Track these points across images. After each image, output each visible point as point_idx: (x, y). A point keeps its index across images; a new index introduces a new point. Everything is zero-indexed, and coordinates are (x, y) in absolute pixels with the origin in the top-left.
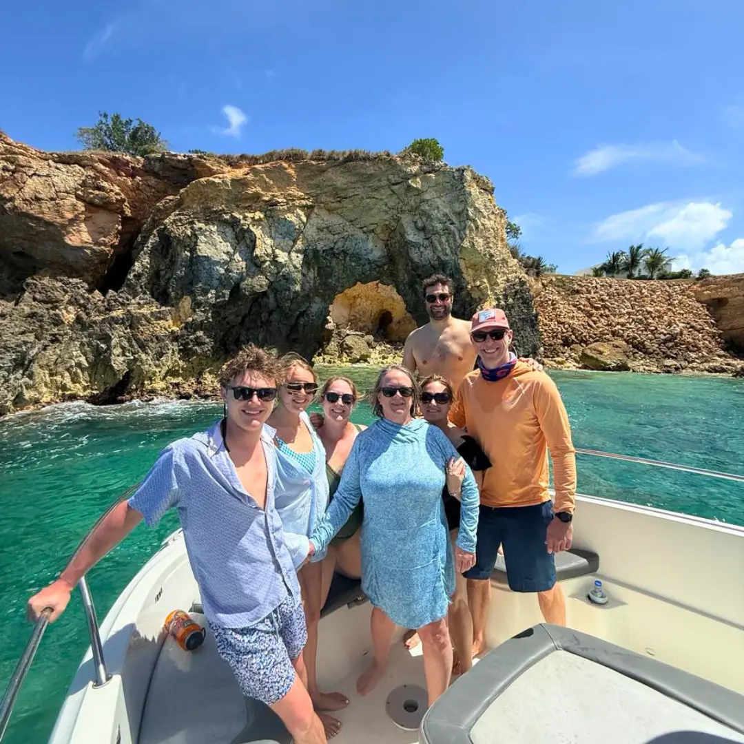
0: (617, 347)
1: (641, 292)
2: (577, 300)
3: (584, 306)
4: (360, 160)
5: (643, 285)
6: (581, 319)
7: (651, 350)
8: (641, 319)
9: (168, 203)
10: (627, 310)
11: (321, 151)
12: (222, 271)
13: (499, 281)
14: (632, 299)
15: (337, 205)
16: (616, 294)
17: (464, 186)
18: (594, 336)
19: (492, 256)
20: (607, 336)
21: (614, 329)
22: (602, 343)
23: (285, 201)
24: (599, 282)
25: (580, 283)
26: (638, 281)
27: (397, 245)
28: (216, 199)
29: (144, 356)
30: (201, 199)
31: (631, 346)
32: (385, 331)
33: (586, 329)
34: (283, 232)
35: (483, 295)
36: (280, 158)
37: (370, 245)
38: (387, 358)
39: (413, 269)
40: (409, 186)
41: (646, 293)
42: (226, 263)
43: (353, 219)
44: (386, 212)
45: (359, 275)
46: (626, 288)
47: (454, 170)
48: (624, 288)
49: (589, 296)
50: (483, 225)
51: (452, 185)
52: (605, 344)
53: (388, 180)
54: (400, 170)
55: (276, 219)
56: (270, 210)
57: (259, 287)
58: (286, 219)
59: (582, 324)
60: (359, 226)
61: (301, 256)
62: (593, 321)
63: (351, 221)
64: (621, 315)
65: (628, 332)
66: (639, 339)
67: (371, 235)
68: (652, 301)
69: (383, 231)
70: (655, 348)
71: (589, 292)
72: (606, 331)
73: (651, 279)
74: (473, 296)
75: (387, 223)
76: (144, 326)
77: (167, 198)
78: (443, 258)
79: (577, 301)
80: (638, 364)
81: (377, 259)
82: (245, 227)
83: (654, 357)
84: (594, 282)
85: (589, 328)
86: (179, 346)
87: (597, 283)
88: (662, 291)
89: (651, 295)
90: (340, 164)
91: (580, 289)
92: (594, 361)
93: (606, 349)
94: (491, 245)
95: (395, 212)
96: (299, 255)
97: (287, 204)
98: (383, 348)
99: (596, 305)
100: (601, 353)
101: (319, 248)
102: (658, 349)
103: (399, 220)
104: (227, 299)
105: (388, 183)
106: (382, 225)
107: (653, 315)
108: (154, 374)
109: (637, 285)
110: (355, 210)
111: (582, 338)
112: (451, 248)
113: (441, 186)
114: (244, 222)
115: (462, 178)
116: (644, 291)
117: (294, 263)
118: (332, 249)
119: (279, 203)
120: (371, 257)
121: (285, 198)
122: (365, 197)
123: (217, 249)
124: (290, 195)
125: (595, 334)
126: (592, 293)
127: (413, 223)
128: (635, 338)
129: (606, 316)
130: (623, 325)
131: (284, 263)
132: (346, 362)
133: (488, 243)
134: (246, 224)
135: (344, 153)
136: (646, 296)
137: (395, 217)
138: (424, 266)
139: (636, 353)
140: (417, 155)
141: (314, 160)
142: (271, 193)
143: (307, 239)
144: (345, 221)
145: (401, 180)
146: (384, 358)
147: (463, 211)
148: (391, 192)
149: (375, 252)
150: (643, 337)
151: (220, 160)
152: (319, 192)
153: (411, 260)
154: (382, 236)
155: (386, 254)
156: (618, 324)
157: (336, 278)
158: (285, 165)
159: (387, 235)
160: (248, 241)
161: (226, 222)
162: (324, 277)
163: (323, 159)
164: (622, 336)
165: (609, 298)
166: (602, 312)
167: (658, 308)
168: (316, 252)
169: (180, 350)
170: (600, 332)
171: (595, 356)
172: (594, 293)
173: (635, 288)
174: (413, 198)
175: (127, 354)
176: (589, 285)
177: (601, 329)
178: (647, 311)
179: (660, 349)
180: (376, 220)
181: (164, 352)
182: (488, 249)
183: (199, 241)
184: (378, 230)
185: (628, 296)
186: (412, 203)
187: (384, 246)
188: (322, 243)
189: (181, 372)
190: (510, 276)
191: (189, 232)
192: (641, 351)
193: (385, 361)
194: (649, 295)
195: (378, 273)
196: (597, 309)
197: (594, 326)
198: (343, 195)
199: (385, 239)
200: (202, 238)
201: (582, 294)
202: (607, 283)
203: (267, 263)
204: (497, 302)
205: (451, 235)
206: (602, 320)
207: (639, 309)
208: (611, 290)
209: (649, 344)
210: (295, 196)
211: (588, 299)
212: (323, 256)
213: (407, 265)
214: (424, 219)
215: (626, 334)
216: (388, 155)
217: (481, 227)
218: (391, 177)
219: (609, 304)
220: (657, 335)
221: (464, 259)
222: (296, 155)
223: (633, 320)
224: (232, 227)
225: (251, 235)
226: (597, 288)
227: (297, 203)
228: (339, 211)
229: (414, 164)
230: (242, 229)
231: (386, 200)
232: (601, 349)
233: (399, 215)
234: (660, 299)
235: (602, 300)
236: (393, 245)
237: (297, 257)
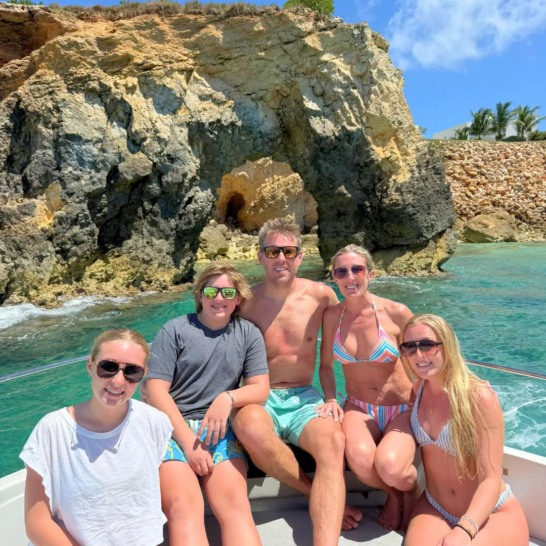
0: (502, 218)
1: (516, 155)
2: (451, 167)
3: (459, 174)
4: (246, 14)
5: (517, 147)
6: (457, 189)
7: (534, 220)
8: (520, 186)
9: (16, 68)
10: (504, 177)
11: (197, 3)
12: (95, 151)
13: (410, 151)
14: (509, 163)
15: (220, 67)
16: (490, 159)
17: (366, 46)
18: (474, 208)
19: (400, 123)
20: (487, 207)
21: (494, 199)
22: (485, 216)
23: (161, 63)
24: (472, 145)
25: (451, 148)
26: (512, 143)
27: (292, 114)
28: (79, 63)
29: (24, 262)
30: (60, 63)
31: (513, 216)
32: (235, 217)
33: (464, 200)
34: (161, 102)
35: (394, 167)
36: (148, 12)
37: (261, 115)
38: (249, 250)
39: (316, 142)
40: (306, 46)
41: (522, 157)
42: (99, 141)
43: (239, 84)
44: (277, 75)
45: (251, 151)
46: (501, 152)
47: (352, 27)
48: (498, 152)
49: (464, 162)
50: (387, 88)
51: (351, 45)
52: (489, 216)
53: (280, 38)
54: (293, 28)
55: (152, 86)
56: (145, 76)
57: (142, 170)
58: (164, 86)
59: (460, 196)
60: (247, 92)
61: (186, 131)
62: (471, 191)
63: (236, 87)
64: (499, 182)
65: (509, 201)
66: (521, 208)
67: (260, 104)
68: (529, 164)
69: (273, 98)
70: (538, 218)
71: (462, 158)
72: (486, 202)
73: (522, 139)
74: (383, 169)
75: (278, 88)
76: (15, 224)
77: (13, 61)
78: (349, 128)
79: (451, 169)
80: (524, 235)
81: (269, 132)
82: (119, 97)
83: (539, 228)
84: (466, 146)
85: (467, 199)
86: (55, 247)
87: (470, 147)
88: (537, 153)
89: (527, 159)
90: (221, 20)
91: (452, 154)
92: (480, 236)
93: (491, 222)
94: (398, 111)
95: (288, 74)
96: (183, 129)
97: (165, 67)
98: (240, 239)
99: (471, 173)
100: (486, 226)
101: (203, 121)
102: (541, 218)
103: (292, 85)
104: (105, 186)
105: (279, 42)
106: (273, 90)
107: (532, 181)
108: (40, 281)
109: (511, 147)
110: (242, 73)
111: (461, 211)
112: (356, 117)
113: (338, 45)
114: (117, 90)
115: (362, 37)
116: (519, 154)
117: (180, 139)
118: (219, 121)
119: (155, 66)
120: (262, 129)
121: (161, 60)
122: (252, 58)
123: (86, 125)
124: (166, 56)
125: (475, 206)
126: (466, 159)
127: (311, 89)
128: (516, 208)
129: (484, 184)
130: (503, 194)
131: (167, 139)
132: (202, 259)
133: (395, 108)
134: (119, 92)
135: (224, 6)
136: (522, 160)
137: (288, 81)
138: (327, 137)
139: (520, 224)
140: (310, 9)
141: (189, 13)
142: (143, 54)
143: (189, 110)
144: (229, 87)
145: (293, 38)
146: (245, 251)
147: (365, 73)
148: (283, 53)
149: (266, 124)
150: (525, 205)
151: (68, 13)
152: (198, 52)
153: (313, 131)
154: (272, 104)
155: (278, 124)
156: (497, 192)
157: (224, 155)
158: (157, 19)
159: (278, 102)
160: (121, 114)
161: (93, 90)
162: (210, 155)
163: (200, 13)
164: (504, 207)
165: (485, 164)
166: (479, 180)
167: (536, 173)
168: (200, 125)
169: (57, 252)
170: (480, 203)
171: (480, 230)
172: (468, 159)
173: (510, 151)
174: (309, 59)
175: (7, 260)
176: (462, 149)
177: (480, 200)
178: (524, 176)
179: (543, 218)
180: (265, 85)
181: (44, 255)
182: (396, 116)
183: (63, 115)
184: (268, 97)
185: (504, 161)
186: (308, 65)
187: (275, 116)
188: (206, 113)
189: (61, 278)
190: (419, 144)
191: (50, 105)
192: (525, 222)
193: (247, 254)
194: (524, 158)
195: (271, 148)
196: (473, 176)
197: (473, 196)
198: (227, 56)
199: (277, 106)
200: (66, 111)
201: (454, 160)
202: (480, 146)
203: (148, 141)
204: (411, 175)
205: (355, 101)
206: (481, 189)
207: (516, 174)
208: (485, 154)
209: (531, 213)
210: (172, 58)
211: (462, 166)
212: (209, 131)
213: (309, 137)
214: (323, 83)
215: (506, 204)
216: (277, 9)
217: (386, 91)
218: (282, 34)
219: (486, 171)
220: (538, 203)
221: (371, 128)
222: (168, 7)
223: (512, 188)
224: (100, 96)
225: (125, 106)
226: (470, 153)
227: (176, 65)
228: (222, 75)
229: (308, 20)
230: (113, 100)
231: (277, 62)
232: (485, 221)
233: (293, 79)
234: (536, 162)
235: (477, 166)
236: (287, 115)
237: (181, 131)
